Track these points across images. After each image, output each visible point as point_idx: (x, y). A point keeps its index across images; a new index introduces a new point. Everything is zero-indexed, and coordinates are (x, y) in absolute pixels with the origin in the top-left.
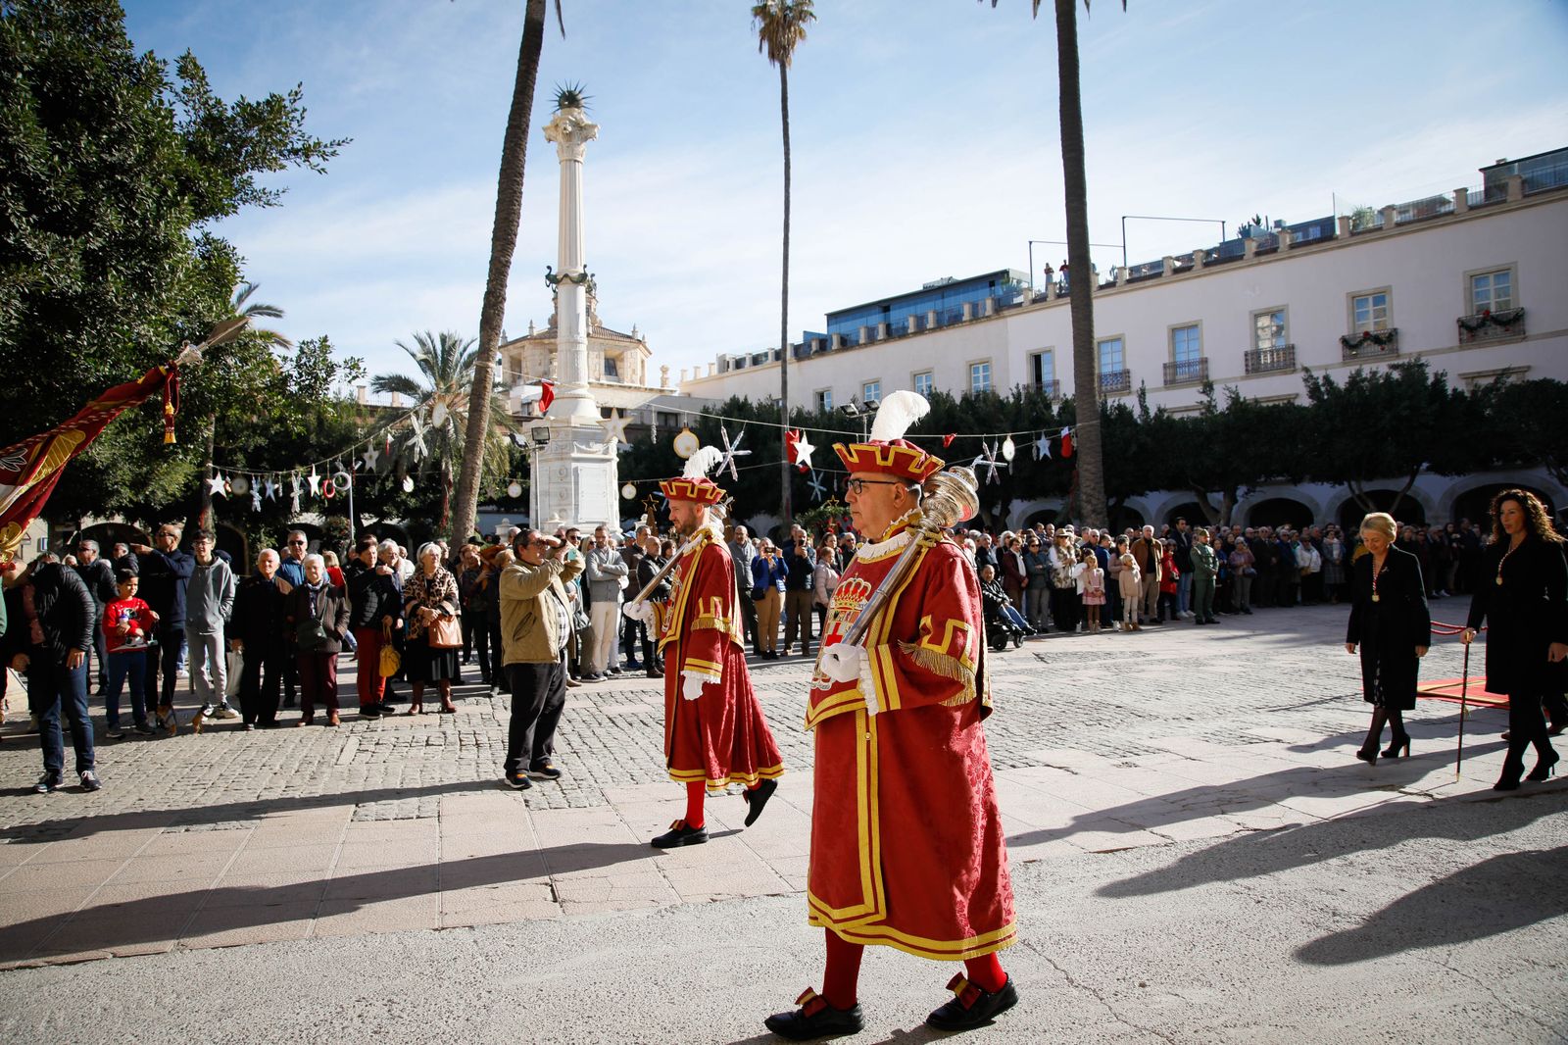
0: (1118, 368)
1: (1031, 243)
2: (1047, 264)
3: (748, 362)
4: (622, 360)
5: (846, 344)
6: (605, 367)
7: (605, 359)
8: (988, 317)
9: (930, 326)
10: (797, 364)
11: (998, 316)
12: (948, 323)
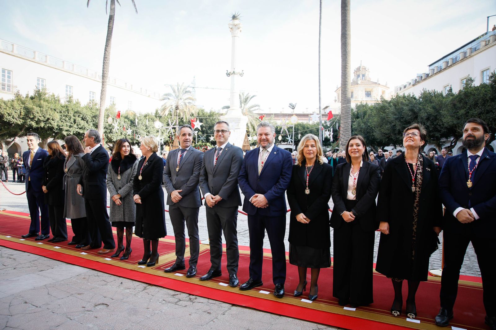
2: (495, 26)
3: (402, 88)
4: (373, 91)
5: (427, 76)
6: (365, 94)
7: (365, 92)
8: (466, 57)
9: (449, 65)
10: (413, 87)
11: (470, 56)
12: (455, 62)
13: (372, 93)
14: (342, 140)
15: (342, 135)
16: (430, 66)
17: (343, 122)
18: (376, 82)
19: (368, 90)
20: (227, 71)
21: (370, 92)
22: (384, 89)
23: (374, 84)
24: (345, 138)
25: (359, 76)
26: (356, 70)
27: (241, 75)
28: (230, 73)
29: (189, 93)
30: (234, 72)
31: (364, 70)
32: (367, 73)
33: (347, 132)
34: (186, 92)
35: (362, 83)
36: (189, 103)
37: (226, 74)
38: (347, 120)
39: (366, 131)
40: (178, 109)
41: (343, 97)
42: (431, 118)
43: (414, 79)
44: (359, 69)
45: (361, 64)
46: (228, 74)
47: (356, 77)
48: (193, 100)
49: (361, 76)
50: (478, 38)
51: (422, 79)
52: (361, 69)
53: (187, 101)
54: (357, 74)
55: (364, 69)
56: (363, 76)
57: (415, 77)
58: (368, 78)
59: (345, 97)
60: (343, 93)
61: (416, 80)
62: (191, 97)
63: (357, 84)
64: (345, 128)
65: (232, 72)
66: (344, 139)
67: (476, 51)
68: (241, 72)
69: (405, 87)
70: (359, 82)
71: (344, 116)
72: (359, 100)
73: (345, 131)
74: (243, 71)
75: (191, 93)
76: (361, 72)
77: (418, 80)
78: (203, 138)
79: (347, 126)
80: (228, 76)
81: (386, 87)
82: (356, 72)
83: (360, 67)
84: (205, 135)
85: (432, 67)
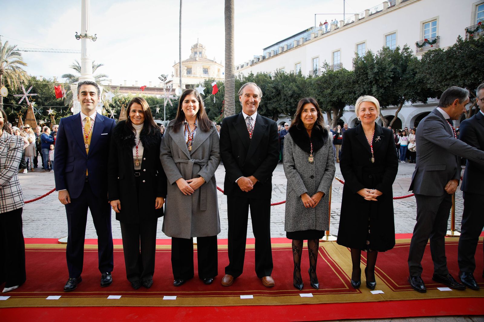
0: (339, 62)
1: (315, 15)
2: (321, 22)
3: (240, 67)
4: (210, 69)
5: (264, 58)
6: (203, 71)
7: (203, 68)
8: (300, 45)
9: (285, 50)
10: (251, 67)
11: (303, 45)
12: (289, 49)
13: (209, 70)
14: (227, 114)
15: (228, 108)
16: (265, 49)
17: (228, 96)
18: (213, 60)
19: (206, 67)
20: (76, 33)
21: (207, 70)
22: (220, 68)
23: (211, 62)
24: (231, 112)
25: (196, 53)
26: (193, 47)
27: (94, 39)
28: (81, 35)
29: (17, 55)
30: (86, 35)
31: (201, 48)
32: (203, 50)
33: (232, 106)
34: (13, 54)
35: (199, 59)
36: (17, 67)
37: (76, 36)
38: (232, 94)
39: (220, 106)
40: (2, 74)
41: (228, 71)
42: (295, 96)
43: (252, 60)
44: (196, 46)
45: (198, 42)
46: (78, 37)
47: (193, 54)
48: (24, 64)
49: (198, 53)
50: (307, 30)
51: (260, 61)
52: (198, 46)
53: (14, 65)
54: (194, 51)
55: (201, 46)
56: (200, 53)
57: (252, 59)
58: (205, 56)
59: (229, 71)
60: (227, 67)
61: (253, 61)
62: (20, 60)
63: (196, 60)
64: (230, 102)
65: (84, 35)
66: (229, 113)
67: (306, 41)
68: (94, 36)
69: (242, 67)
70: (197, 59)
71: (228, 90)
72: (197, 76)
73: (230, 105)
74: (96, 35)
75: (20, 55)
76: (199, 50)
77: (255, 61)
78: (38, 111)
79: (232, 100)
80: (78, 39)
81: (221, 66)
82: (193, 49)
83: (197, 44)
84: (42, 107)
85: (268, 50)
